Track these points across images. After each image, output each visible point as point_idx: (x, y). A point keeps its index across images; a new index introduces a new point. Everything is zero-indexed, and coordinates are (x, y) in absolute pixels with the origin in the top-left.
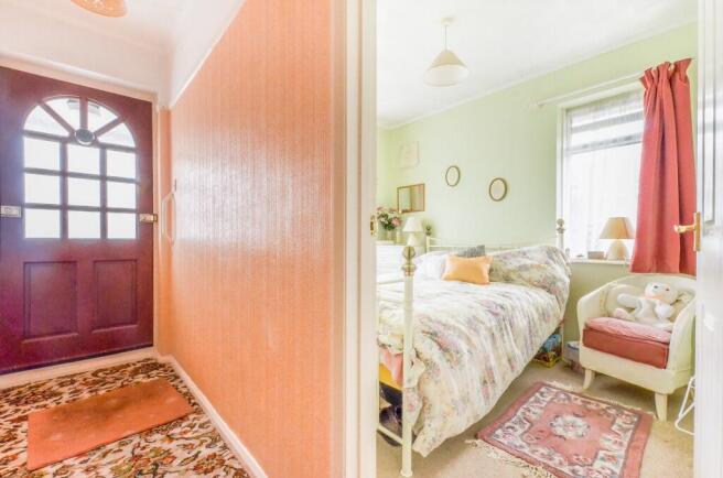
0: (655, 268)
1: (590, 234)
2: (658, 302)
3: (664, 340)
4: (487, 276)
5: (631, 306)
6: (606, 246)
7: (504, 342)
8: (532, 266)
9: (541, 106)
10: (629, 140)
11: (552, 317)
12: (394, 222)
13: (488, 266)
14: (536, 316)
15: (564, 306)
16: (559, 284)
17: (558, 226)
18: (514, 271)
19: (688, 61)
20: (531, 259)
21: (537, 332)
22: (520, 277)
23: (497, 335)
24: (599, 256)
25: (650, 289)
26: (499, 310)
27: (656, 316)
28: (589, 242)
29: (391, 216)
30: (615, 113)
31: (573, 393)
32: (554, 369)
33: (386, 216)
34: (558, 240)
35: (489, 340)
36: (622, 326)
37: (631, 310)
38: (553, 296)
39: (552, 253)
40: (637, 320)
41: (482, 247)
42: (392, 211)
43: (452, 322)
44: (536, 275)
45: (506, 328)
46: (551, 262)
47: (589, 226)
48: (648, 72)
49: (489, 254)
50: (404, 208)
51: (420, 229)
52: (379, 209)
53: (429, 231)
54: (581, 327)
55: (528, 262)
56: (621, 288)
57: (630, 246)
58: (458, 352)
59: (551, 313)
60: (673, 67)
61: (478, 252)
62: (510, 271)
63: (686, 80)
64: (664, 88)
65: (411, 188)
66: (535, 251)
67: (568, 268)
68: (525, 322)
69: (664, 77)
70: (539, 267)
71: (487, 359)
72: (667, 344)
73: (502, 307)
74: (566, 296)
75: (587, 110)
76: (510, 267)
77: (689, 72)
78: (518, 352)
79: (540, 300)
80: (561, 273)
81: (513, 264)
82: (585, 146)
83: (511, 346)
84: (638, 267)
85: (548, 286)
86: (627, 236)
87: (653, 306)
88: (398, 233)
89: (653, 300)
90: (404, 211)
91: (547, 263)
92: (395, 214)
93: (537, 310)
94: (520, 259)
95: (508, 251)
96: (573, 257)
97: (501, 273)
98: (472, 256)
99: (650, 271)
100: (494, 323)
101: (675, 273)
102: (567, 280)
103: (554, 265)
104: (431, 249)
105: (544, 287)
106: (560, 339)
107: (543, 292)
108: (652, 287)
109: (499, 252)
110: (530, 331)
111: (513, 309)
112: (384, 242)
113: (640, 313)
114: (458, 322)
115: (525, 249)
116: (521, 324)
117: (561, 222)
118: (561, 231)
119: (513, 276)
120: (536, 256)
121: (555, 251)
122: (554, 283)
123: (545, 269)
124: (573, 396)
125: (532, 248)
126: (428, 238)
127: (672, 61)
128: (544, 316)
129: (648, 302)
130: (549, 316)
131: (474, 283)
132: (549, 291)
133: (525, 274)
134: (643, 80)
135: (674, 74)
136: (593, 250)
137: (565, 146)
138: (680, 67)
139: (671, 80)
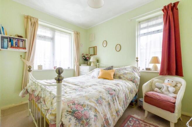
0: (167, 74)
1: (146, 62)
2: (169, 86)
3: (173, 102)
4: (113, 77)
5: (160, 87)
6: (151, 66)
7: (114, 105)
8: (128, 73)
9: (131, 20)
10: (158, 31)
11: (134, 92)
12: (87, 59)
13: (113, 73)
14: (128, 92)
15: (138, 87)
16: (136, 79)
17: (136, 59)
18: (122, 75)
19: (178, 2)
20: (128, 71)
21: (128, 98)
22: (124, 77)
23: (111, 103)
24: (149, 69)
25: (166, 81)
26: (113, 92)
27: (169, 91)
28: (146, 65)
29: (86, 56)
30: (154, 22)
31: (141, 120)
32: (135, 109)
33: (84, 56)
34: (136, 64)
35: (107, 107)
36: (158, 95)
37: (160, 88)
38: (134, 84)
39: (134, 69)
40: (162, 93)
41: (112, 67)
42: (87, 55)
43: (87, 102)
44: (129, 76)
45: (115, 99)
46: (134, 72)
47: (146, 59)
48: (165, 7)
49: (114, 69)
50: (91, 54)
51: (95, 61)
52: (82, 54)
53: (98, 61)
54: (144, 95)
55: (127, 72)
56: (156, 81)
57: (159, 66)
58: (87, 119)
59: (134, 90)
60: (173, 5)
61: (110, 68)
62: (121, 75)
63: (177, 9)
64: (170, 12)
65: (94, 47)
66: (129, 68)
67: (139, 73)
68: (124, 95)
69: (170, 8)
70: (130, 73)
71: (105, 115)
72: (175, 103)
73: (115, 90)
74: (139, 83)
75: (145, 22)
76: (121, 73)
77: (178, 7)
78: (120, 108)
79: (130, 86)
80: (137, 76)
81: (122, 72)
82: (145, 34)
83: (118, 106)
84: (162, 73)
85: (133, 81)
86: (158, 63)
87: (168, 88)
88: (89, 62)
89: (167, 85)
90: (91, 55)
91: (132, 72)
92: (88, 56)
93: (129, 89)
94: (124, 71)
95: (121, 68)
96: (141, 70)
97: (118, 75)
98: (109, 70)
99: (166, 75)
100: (110, 98)
101: (174, 75)
102: (139, 78)
103: (135, 73)
104: (99, 67)
105: (131, 81)
106: (137, 97)
107: (131, 82)
108: (167, 81)
109: (118, 68)
110: (126, 98)
111: (119, 91)
112: (84, 65)
113: (163, 90)
114: (91, 102)
115: (126, 67)
116: (122, 96)
117: (137, 58)
118: (137, 61)
119: (122, 77)
120: (129, 70)
121: (135, 68)
122: (135, 79)
123: (132, 74)
124: (141, 122)
125: (128, 67)
126: (98, 63)
127: (173, 3)
128: (131, 92)
129: (166, 86)
130: (133, 92)
131: (108, 79)
132: (133, 82)
133: (125, 76)
134: (163, 10)
135: (173, 8)
136: (147, 67)
137: (138, 34)
138: (175, 4)
139: (172, 9)
